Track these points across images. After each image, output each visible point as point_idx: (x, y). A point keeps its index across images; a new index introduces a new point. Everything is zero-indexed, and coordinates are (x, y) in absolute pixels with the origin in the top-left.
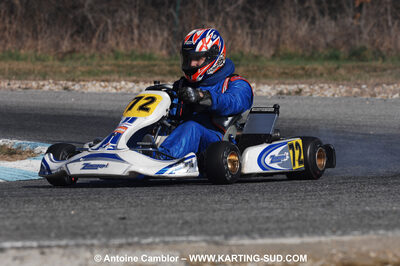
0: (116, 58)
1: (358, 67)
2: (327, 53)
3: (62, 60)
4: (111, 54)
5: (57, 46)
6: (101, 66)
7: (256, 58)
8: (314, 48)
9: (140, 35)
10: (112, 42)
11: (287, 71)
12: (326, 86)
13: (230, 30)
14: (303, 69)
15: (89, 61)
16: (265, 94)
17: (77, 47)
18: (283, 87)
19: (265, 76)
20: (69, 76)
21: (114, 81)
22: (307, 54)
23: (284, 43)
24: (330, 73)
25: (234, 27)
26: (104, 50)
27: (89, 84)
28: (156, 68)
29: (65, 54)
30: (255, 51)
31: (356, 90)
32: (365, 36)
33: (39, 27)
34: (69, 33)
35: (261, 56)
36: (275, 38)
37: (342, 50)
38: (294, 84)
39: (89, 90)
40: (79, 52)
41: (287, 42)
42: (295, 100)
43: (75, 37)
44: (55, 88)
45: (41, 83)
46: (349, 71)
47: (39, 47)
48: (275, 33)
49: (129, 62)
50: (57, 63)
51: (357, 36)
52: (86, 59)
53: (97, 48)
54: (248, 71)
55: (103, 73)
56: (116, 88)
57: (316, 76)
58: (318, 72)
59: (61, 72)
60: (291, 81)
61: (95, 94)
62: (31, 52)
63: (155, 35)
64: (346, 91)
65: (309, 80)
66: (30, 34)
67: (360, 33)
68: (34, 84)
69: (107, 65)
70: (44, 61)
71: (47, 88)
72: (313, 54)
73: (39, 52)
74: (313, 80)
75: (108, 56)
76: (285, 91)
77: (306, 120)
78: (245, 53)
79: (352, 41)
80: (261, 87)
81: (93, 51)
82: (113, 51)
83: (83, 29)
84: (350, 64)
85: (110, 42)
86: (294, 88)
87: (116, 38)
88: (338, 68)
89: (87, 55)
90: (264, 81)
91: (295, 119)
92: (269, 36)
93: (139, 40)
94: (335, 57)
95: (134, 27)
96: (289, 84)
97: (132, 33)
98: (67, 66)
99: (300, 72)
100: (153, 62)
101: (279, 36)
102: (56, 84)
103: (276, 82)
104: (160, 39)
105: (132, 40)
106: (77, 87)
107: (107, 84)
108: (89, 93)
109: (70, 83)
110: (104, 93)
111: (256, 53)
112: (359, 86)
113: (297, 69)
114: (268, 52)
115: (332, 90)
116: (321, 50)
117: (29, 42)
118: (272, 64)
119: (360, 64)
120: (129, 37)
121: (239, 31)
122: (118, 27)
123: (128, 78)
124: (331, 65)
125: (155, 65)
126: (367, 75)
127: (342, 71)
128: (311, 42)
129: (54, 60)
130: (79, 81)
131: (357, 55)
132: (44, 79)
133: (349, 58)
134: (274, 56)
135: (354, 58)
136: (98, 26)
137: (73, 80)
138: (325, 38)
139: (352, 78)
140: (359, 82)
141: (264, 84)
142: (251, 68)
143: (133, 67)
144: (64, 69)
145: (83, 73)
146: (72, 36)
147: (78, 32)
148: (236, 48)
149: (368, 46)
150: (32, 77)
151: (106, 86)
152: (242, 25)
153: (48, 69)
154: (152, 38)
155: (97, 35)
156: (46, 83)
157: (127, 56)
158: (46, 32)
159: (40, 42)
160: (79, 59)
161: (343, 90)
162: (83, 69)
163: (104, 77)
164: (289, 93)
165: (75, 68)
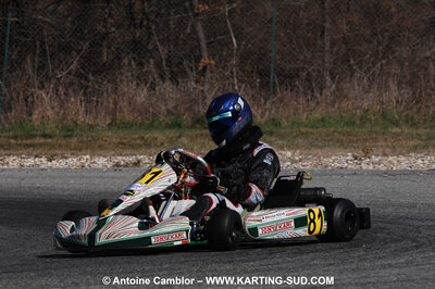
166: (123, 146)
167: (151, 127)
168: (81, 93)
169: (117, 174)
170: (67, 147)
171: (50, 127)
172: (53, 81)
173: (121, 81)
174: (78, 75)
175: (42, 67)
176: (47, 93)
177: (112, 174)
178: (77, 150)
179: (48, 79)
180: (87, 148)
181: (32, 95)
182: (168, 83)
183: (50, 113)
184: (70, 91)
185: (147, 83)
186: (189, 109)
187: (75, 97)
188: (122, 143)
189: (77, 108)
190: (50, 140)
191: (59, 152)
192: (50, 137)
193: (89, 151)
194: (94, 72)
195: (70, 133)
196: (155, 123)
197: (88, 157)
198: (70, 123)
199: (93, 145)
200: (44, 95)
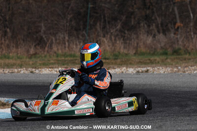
0: (57, 56)
1: (177, 58)
2: (161, 51)
3: (30, 58)
4: (55, 55)
5: (28, 51)
6: (49, 61)
7: (126, 55)
8: (155, 49)
9: (69, 45)
10: (55, 49)
11: (141, 61)
12: (161, 68)
13: (113, 41)
14: (150, 60)
15: (43, 58)
16: (130, 73)
17: (38, 51)
18: (139, 69)
19: (131, 64)
20: (33, 66)
21: (56, 68)
22: (152, 52)
23: (140, 47)
24: (163, 61)
25: (115, 40)
26: (51, 53)
27: (43, 70)
28: (77, 61)
29: (32, 55)
30: (126, 51)
31: (175, 69)
32: (180, 43)
33: (19, 42)
34: (34, 45)
35: (129, 54)
36: (136, 45)
37: (169, 50)
38: (144, 67)
39: (43, 73)
40: (38, 54)
41: (142, 46)
42: (145, 75)
43: (37, 47)
44: (26, 72)
45: (20, 70)
46: (172, 60)
47: (19, 52)
48: (135, 42)
49: (63, 58)
50: (28, 60)
51: (176, 43)
52: (42, 57)
53: (48, 52)
54: (122, 61)
55: (50, 64)
56: (56, 71)
57: (156, 63)
58: (156, 61)
59: (29, 64)
60: (143, 66)
61: (46, 74)
62: (15, 54)
63: (76, 45)
64: (171, 70)
65: (153, 65)
66: (14, 46)
67: (178, 41)
68: (16, 70)
69: (52, 60)
70: (21, 59)
71: (22, 72)
72: (155, 52)
73: (19, 55)
74: (154, 65)
75: (53, 55)
76: (140, 71)
77: (150, 85)
78: (121, 53)
79: (174, 46)
80: (128, 69)
81: (45, 53)
82: (55, 53)
83: (40, 43)
84: (173, 57)
85: (54, 49)
86: (145, 69)
87: (57, 47)
88: (167, 59)
89: (43, 55)
90: (130, 66)
91: (145, 84)
92: (133, 44)
93: (68, 47)
94: (165, 54)
95: (66, 41)
96: (142, 67)
97: (65, 44)
98: (33, 61)
99: (148, 61)
100: (75, 58)
101: (137, 44)
102: (27, 70)
103: (136, 66)
104: (79, 47)
105: (65, 47)
106: (37, 71)
107: (52, 69)
108: (43, 74)
109: (34, 70)
110: (50, 74)
111: (126, 53)
112: (177, 67)
113: (146, 60)
114: (132, 52)
115: (164, 69)
116: (158, 50)
117: (14, 50)
118: (134, 57)
119: (178, 56)
120: (63, 46)
121: (118, 42)
122: (58, 41)
123: (63, 66)
124: (164, 57)
125: (76, 60)
126: (181, 62)
127: (169, 60)
128: (154, 47)
129: (26, 58)
130: (38, 68)
131: (176, 52)
132: (21, 68)
133: (173, 54)
134: (135, 54)
135: (175, 54)
136: (48, 41)
137: (35, 68)
138: (160, 44)
139: (174, 64)
140: (177, 65)
141: (130, 67)
142: (124, 60)
143: (65, 61)
144: (31, 63)
145: (40, 64)
146: (35, 46)
147: (38, 44)
148: (117, 50)
149: (182, 48)
150: (15, 67)
151: (52, 71)
152: (119, 39)
153: (23, 63)
154: (75, 46)
155: (47, 45)
156: (22, 70)
157: (62, 55)
158: (22, 45)
159: (19, 50)
160: (39, 57)
161: (169, 70)
162: (41, 62)
163: (51, 66)
164: (142, 72)
165: (36, 62)
166: (141, 63)
167: (154, 54)
168: (122, 39)
169: (138, 76)
170: (116, 64)
171: (108, 55)
172: (109, 34)
173: (140, 34)
174: (121, 31)
175: (104, 27)
176: (107, 39)
177: (136, 76)
178: (120, 65)
179: (107, 33)
180: (124, 64)
181: (100, 40)
182: (161, 34)
183: (108, 48)
184: (117, 38)
185: (152, 34)
186: (171, 46)
187: (119, 41)
188: (140, 62)
189: (120, 46)
190: (107, 61)
191: (112, 66)
192: (108, 59)
193: (125, 65)
194: (128, 29)
195: (117, 57)
196: (156, 53)
197: (125, 68)
198: (117, 53)
199: (127, 63)
200: (105, 40)
